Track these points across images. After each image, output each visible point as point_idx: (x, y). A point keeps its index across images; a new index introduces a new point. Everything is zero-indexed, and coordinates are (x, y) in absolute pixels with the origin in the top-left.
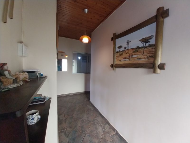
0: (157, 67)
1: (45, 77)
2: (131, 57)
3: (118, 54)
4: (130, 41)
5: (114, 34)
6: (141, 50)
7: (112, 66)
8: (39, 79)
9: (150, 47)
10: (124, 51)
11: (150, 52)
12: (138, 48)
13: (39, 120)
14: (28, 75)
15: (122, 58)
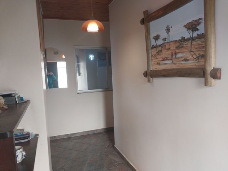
0: (209, 76)
1: (27, 102)
2: (174, 56)
3: (154, 52)
4: (171, 28)
5: (146, 13)
6: (187, 44)
7: (146, 74)
8: (18, 105)
9: (199, 38)
10: (163, 46)
11: (200, 48)
12: (183, 40)
13: (24, 157)
14: (4, 100)
15: (162, 59)
